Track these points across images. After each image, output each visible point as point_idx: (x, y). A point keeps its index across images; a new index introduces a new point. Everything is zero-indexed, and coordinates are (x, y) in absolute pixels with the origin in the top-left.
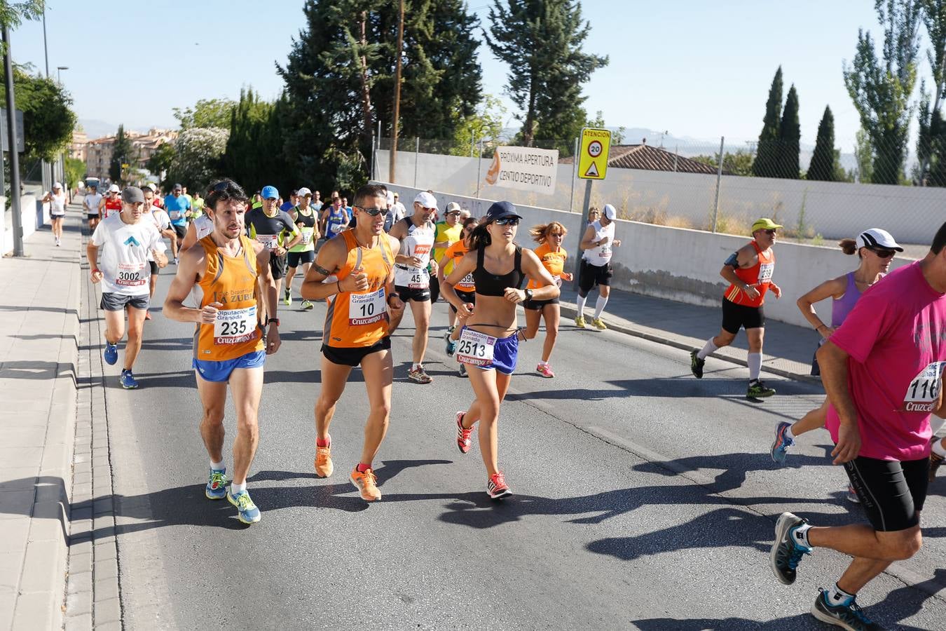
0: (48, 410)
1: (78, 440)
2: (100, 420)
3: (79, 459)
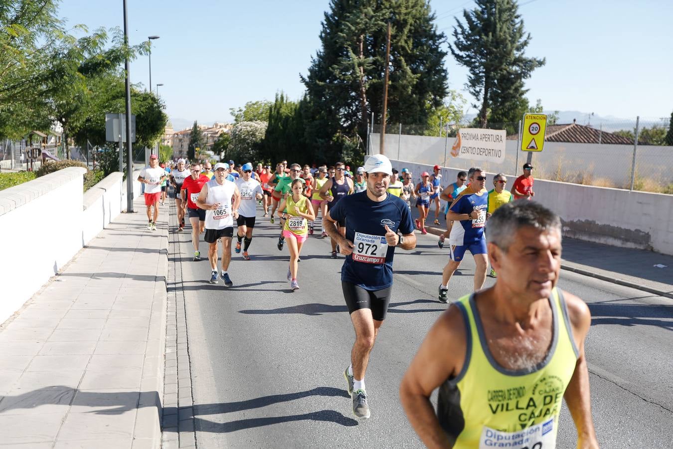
0: (149, 317)
1: (168, 337)
2: (181, 324)
3: (168, 351)
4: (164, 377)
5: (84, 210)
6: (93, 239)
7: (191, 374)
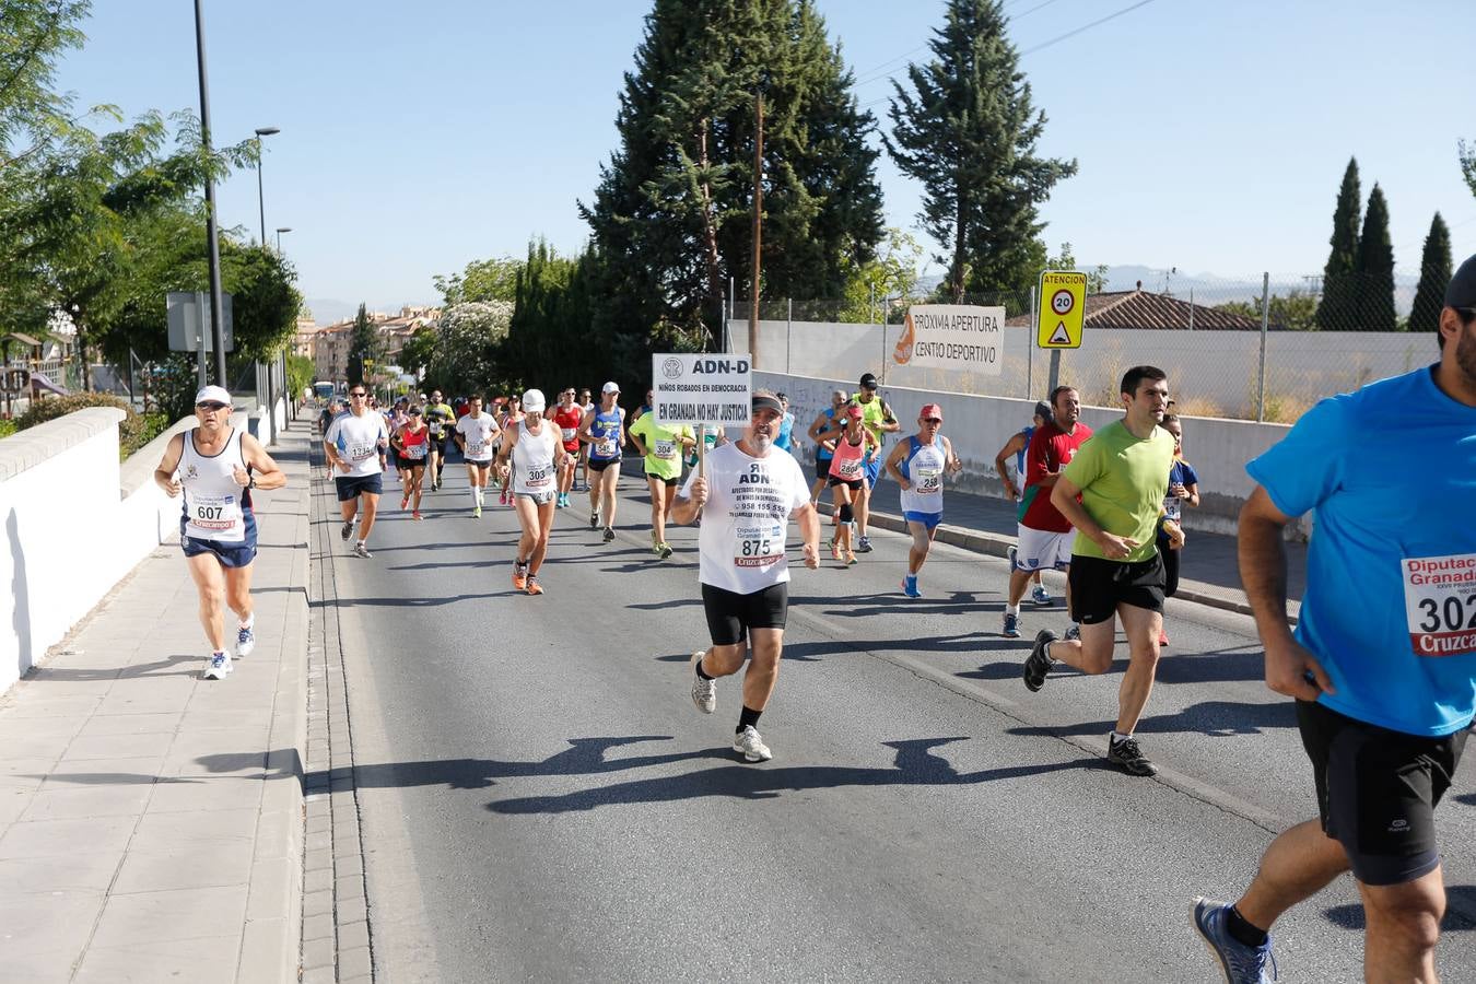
0: (269, 724)
4: (304, 856)
5: (123, 498)
6: (144, 560)
7: (361, 845)
